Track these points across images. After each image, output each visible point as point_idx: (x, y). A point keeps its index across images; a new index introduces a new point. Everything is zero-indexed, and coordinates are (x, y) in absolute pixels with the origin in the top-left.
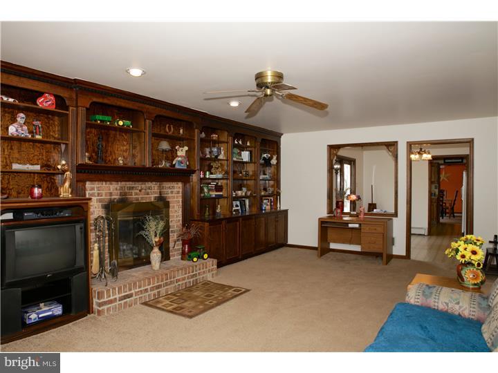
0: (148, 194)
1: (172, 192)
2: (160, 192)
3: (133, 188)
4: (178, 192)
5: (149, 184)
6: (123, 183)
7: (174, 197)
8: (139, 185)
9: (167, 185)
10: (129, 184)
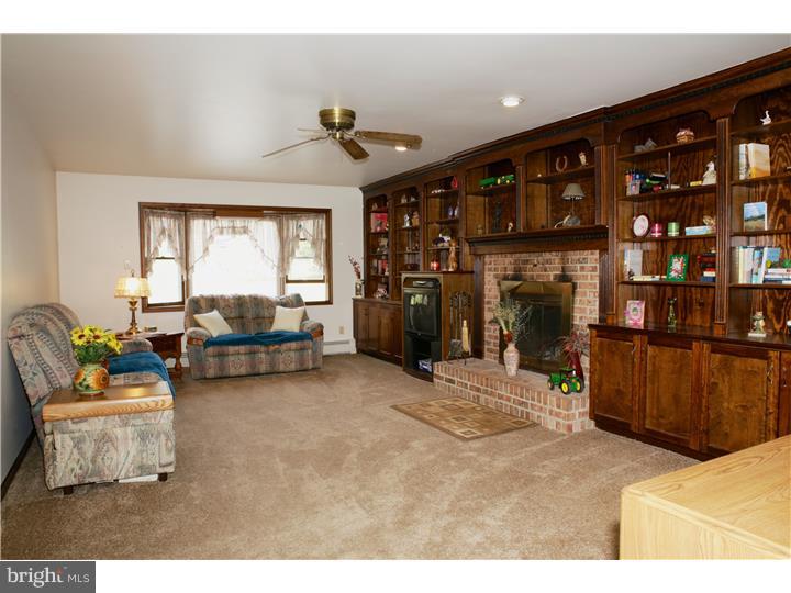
0: (545, 271)
1: (582, 268)
2: (563, 268)
3: (528, 261)
4: (594, 269)
5: (547, 256)
6: (518, 255)
7: (585, 277)
8: (534, 258)
9: (574, 255)
10: (524, 256)
